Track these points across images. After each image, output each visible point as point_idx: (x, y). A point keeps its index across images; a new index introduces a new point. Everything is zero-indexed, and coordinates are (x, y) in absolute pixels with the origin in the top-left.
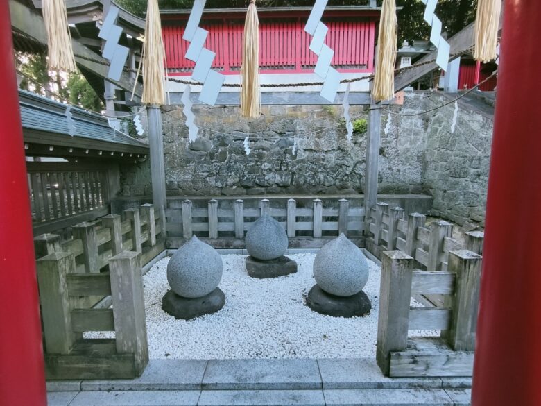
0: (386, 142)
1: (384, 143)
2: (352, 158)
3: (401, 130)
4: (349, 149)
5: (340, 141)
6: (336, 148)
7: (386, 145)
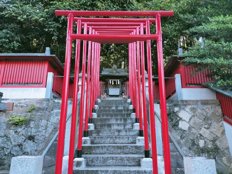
0: (38, 132)
1: (36, 132)
2: (11, 143)
3: (50, 123)
4: (11, 136)
5: (7, 131)
6: (3, 135)
7: (37, 134)
